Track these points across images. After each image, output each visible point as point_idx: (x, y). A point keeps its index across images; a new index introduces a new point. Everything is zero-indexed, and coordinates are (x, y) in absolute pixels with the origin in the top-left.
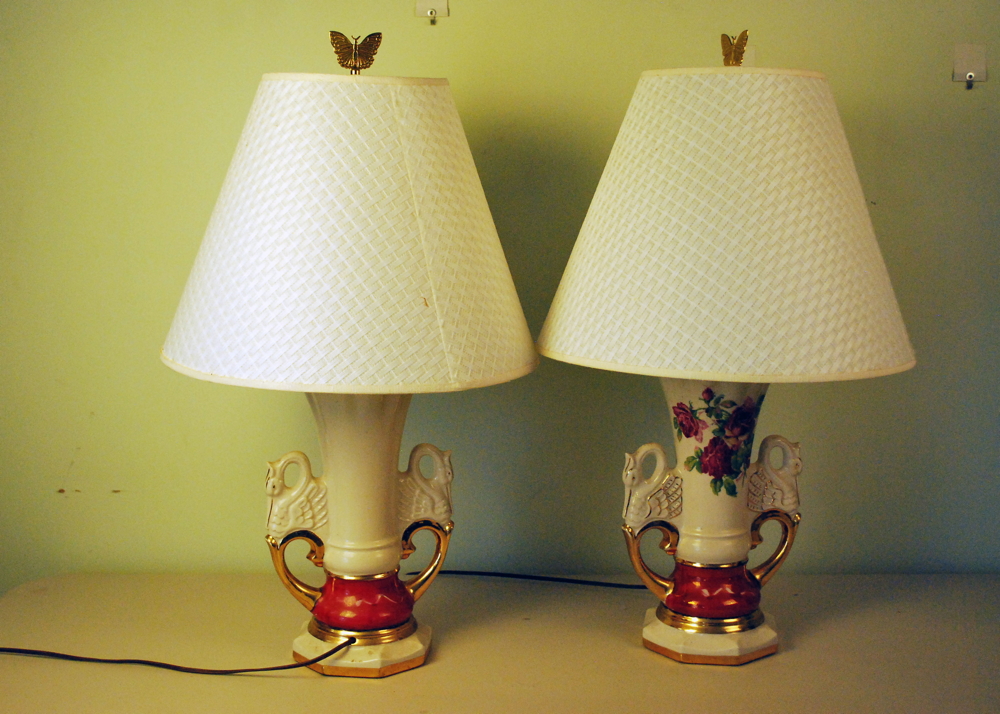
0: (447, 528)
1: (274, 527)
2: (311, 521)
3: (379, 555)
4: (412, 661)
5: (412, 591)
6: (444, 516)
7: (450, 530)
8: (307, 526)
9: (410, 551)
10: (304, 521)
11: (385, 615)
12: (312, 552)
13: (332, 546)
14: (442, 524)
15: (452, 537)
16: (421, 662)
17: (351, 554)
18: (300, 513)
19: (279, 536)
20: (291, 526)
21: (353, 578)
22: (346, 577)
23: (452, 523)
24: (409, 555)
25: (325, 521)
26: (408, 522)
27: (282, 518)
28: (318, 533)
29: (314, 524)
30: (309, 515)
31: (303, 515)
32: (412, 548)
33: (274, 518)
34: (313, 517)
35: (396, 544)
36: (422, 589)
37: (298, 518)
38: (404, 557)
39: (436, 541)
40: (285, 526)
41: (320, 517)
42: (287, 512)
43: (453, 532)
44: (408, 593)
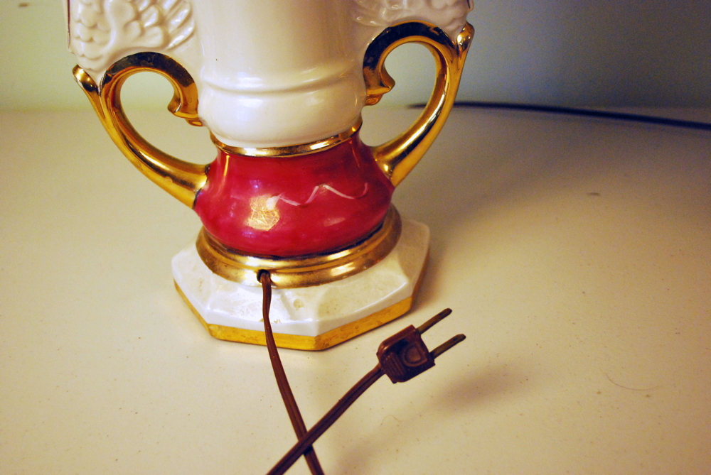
0: (460, 39)
1: (81, 47)
2: (157, 30)
3: (314, 100)
4: (384, 311)
5: (386, 168)
6: (451, 13)
7: (466, 44)
8: (152, 42)
9: (381, 90)
10: (143, 31)
11: (335, 221)
12: (176, 99)
13: (211, 85)
14: (447, 29)
15: (471, 60)
16: (406, 309)
17: (256, 102)
18: (130, 14)
19: (95, 66)
20: (115, 43)
21: (264, 153)
22: (250, 151)
23: (470, 28)
24: (380, 96)
25: (190, 30)
26: (374, 28)
27: (94, 27)
28: (181, 56)
29: (167, 39)
30: (151, 19)
31: (138, 16)
32: (387, 82)
33: (78, 29)
34: (162, 22)
35: (349, 75)
36: (408, 162)
37: (126, 26)
38: (371, 100)
39: (435, 67)
40: (104, 43)
41: (178, 21)
42: (102, 12)
43: (472, 47)
44: (380, 172)
